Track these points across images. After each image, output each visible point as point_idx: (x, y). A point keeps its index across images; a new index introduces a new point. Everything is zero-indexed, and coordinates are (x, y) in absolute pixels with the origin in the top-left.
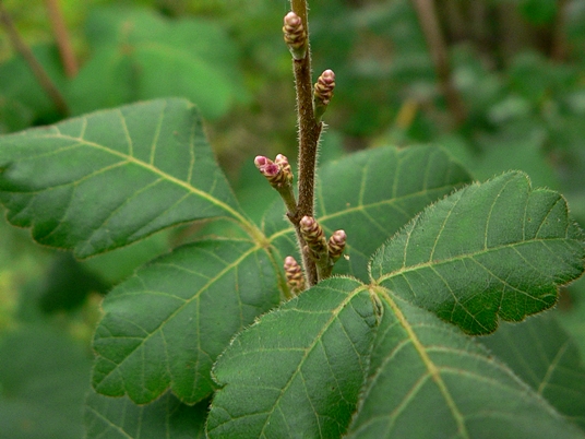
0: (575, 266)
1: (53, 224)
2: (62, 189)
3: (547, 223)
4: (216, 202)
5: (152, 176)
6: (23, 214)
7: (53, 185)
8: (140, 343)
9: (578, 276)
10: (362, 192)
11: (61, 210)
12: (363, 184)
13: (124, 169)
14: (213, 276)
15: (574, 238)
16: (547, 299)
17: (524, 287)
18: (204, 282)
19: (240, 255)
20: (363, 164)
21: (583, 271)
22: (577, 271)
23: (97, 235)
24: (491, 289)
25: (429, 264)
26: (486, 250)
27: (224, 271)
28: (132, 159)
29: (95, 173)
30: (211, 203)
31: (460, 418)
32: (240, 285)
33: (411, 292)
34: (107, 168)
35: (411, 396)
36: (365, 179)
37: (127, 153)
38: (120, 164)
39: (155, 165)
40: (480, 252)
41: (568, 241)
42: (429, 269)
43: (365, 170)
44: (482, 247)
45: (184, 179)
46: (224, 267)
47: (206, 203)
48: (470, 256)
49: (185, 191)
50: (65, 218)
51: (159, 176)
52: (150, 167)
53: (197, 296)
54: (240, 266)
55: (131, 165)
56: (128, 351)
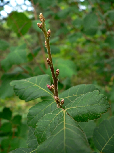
0: (105, 110)
1: (22, 96)
2: (23, 90)
3: (101, 101)
4: (49, 93)
5: (38, 88)
6: (17, 94)
7: (22, 89)
8: (34, 117)
9: (106, 112)
10: (77, 93)
11: (23, 93)
12: (77, 91)
13: (34, 87)
14: (47, 106)
15: (107, 104)
16: (98, 116)
17: (94, 113)
18: (45, 107)
19: (52, 103)
20: (78, 87)
21: (107, 111)
22: (106, 111)
23: (28, 98)
24: (87, 113)
25: (76, 107)
26: (88, 105)
27: (49, 106)
28: (36, 85)
29: (29, 87)
30: (48, 93)
31: (65, 138)
32: (51, 108)
33: (71, 112)
34: (31, 86)
35: (59, 132)
36: (78, 90)
37: (35, 84)
38: (34, 86)
39: (40, 86)
40: (86, 106)
41: (105, 105)
42: (75, 108)
43: (78, 89)
44: (87, 105)
45: (44, 89)
46: (49, 105)
47: (47, 93)
48: (84, 106)
49: (44, 91)
50: (23, 95)
51: (40, 88)
52: (39, 86)
53: (44, 110)
54: (51, 105)
55: (35, 86)
56: (32, 119)
